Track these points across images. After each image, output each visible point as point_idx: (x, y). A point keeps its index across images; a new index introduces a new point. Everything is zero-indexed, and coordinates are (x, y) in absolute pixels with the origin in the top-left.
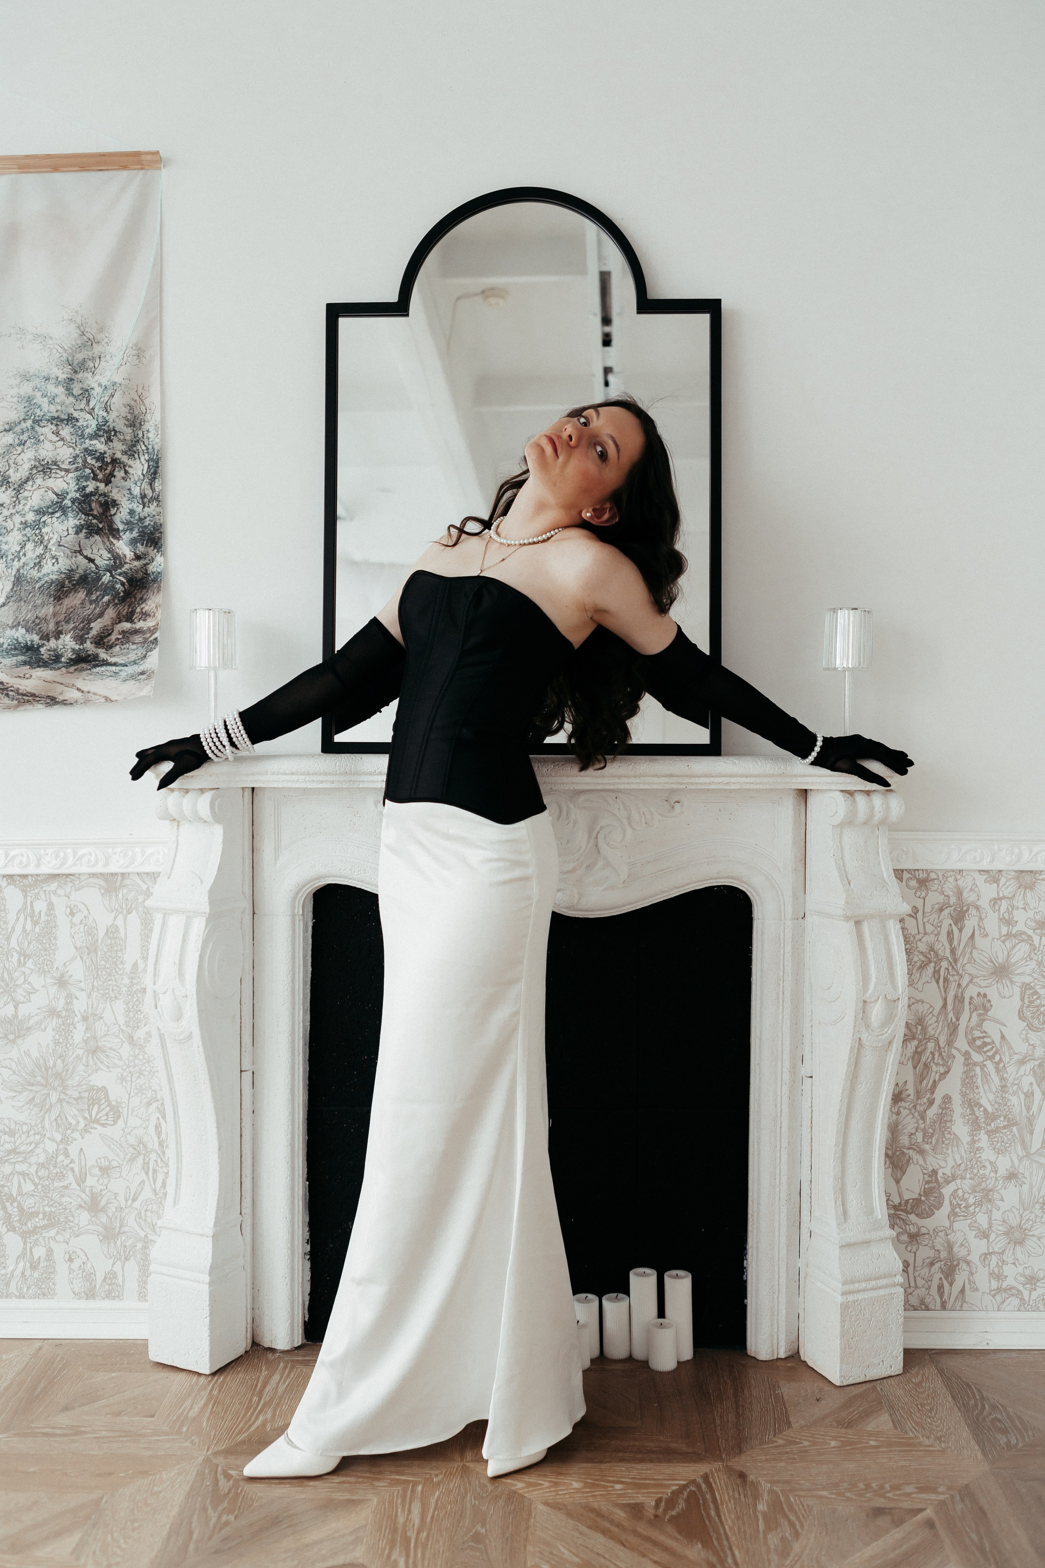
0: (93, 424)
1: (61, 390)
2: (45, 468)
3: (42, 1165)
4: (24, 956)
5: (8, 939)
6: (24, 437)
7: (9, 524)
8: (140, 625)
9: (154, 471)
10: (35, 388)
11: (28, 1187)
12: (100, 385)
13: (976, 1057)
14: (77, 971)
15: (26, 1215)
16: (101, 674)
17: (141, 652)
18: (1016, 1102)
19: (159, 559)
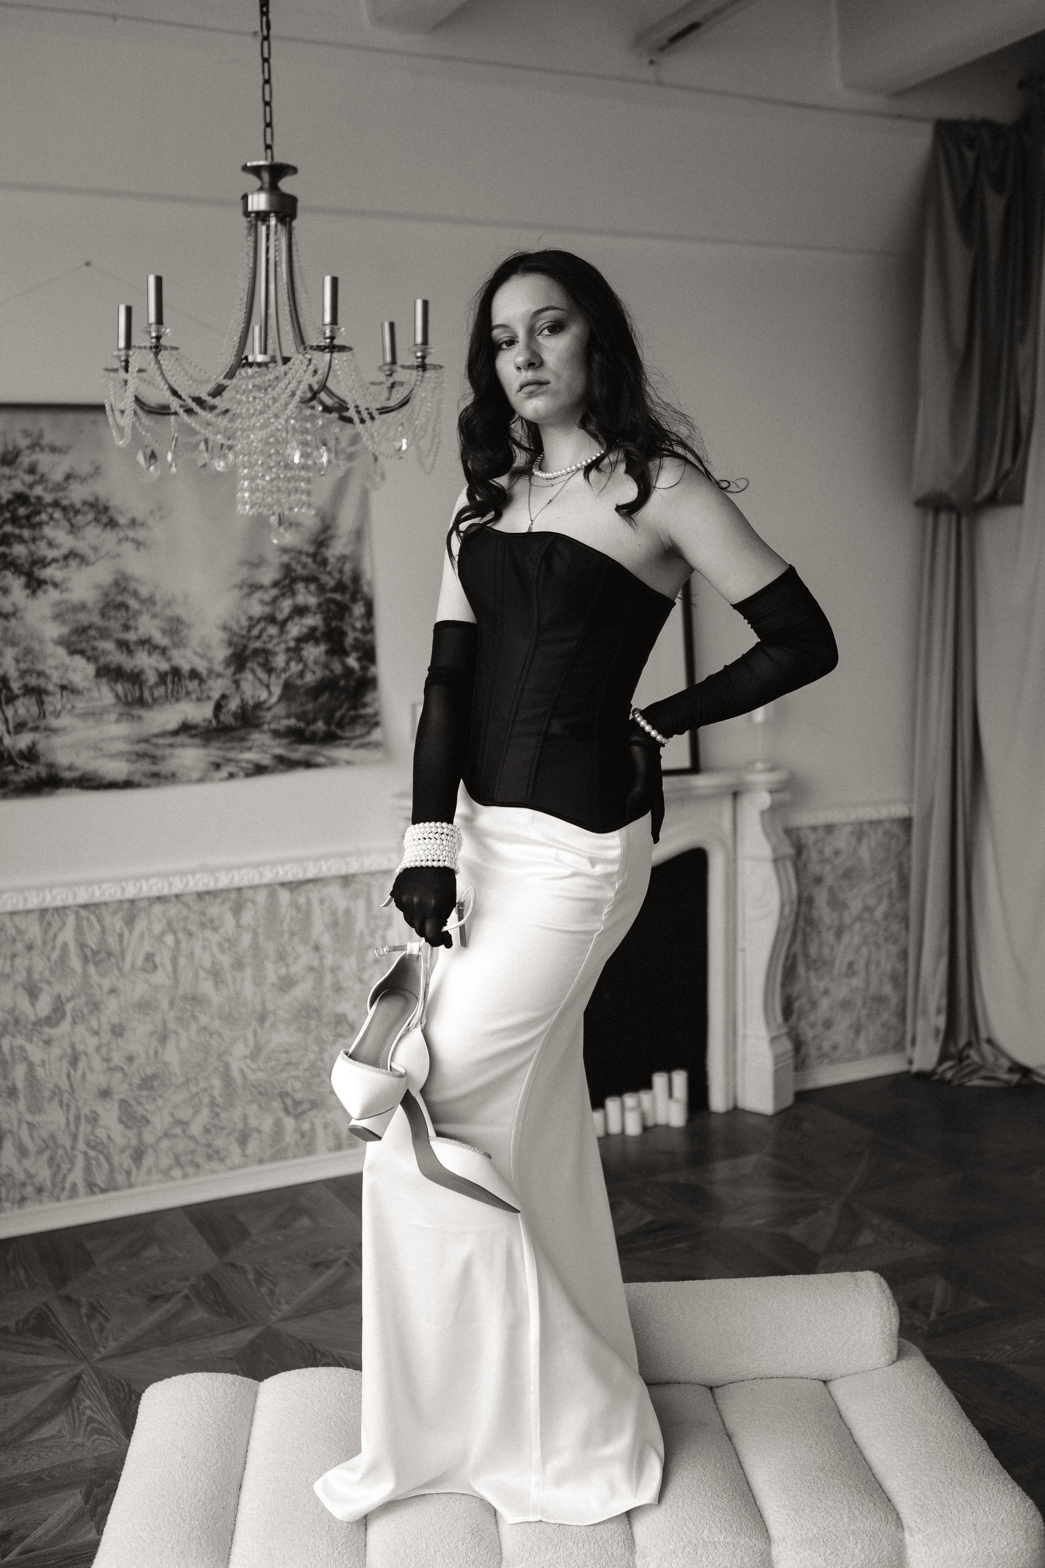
0: (332, 583)
1: (309, 561)
2: (300, 611)
3: (307, 1070)
4: (292, 934)
5: (281, 924)
6: (285, 590)
7: (277, 649)
8: (363, 711)
9: (369, 613)
10: (292, 558)
11: (298, 1085)
12: (333, 556)
13: (808, 929)
14: (326, 940)
15: (297, 1103)
16: (338, 746)
17: (365, 730)
18: (826, 952)
19: (373, 669)
